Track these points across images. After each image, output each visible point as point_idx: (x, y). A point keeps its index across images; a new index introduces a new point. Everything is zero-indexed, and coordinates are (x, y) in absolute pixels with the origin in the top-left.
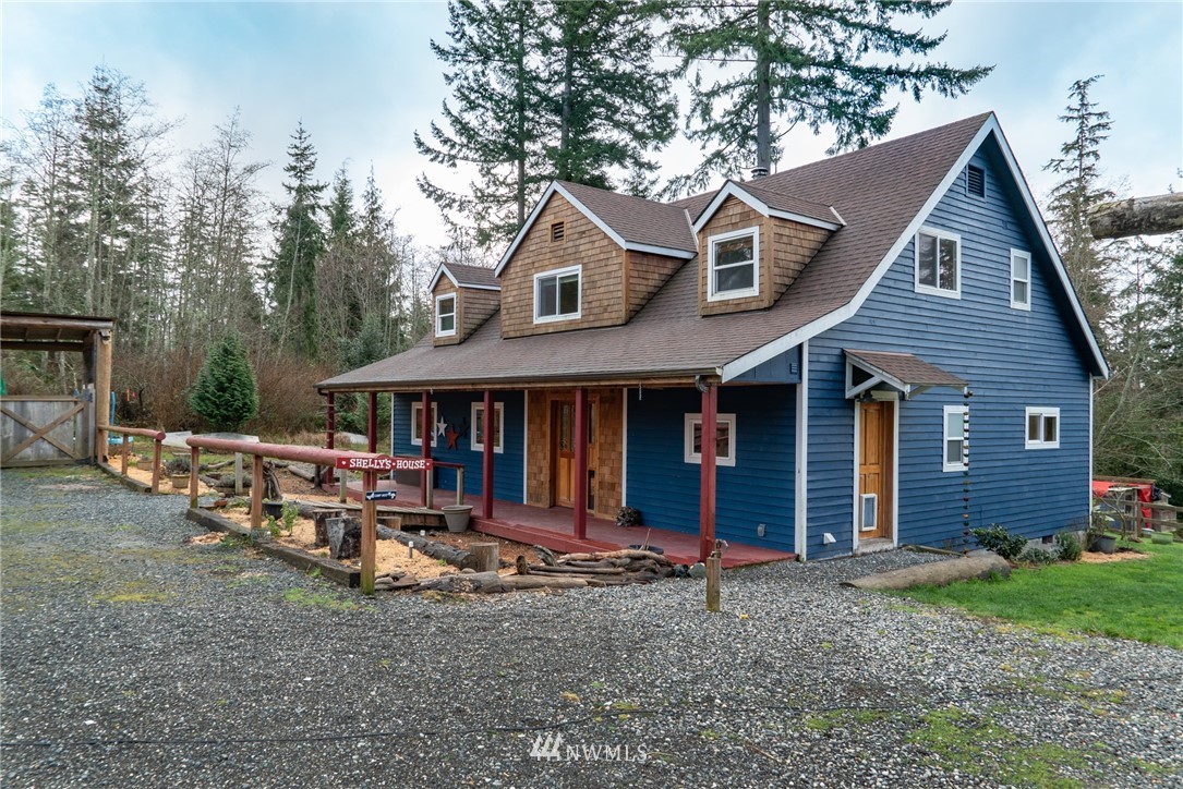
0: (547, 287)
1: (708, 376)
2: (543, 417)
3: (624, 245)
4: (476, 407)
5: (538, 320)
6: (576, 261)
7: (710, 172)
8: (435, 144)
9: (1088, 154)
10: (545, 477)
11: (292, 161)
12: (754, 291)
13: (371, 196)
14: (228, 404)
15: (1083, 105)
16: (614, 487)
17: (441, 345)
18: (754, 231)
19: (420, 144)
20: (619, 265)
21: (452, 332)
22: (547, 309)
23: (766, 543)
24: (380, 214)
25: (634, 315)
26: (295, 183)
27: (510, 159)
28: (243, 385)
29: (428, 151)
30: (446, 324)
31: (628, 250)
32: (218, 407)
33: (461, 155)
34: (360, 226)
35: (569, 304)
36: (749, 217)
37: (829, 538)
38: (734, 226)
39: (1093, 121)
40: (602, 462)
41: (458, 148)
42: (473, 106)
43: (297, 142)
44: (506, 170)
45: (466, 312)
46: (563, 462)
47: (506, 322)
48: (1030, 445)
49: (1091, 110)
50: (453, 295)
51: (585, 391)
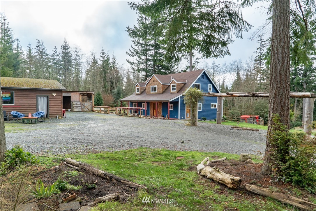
0: (152, 88)
1: (168, 101)
2: (152, 105)
3: (162, 84)
4: (143, 103)
5: (151, 92)
6: (156, 85)
7: (182, 59)
8: (130, 53)
9: (262, 50)
10: (152, 112)
11: (101, 55)
12: (175, 91)
13: (114, 58)
14: (99, 103)
15: (261, 40)
16: (161, 113)
17: (137, 95)
18: (176, 84)
19: (127, 53)
20: (161, 86)
21: (139, 93)
22: (153, 91)
23: (176, 118)
24: (116, 62)
25: (163, 92)
26: (102, 59)
27: (144, 55)
28: (101, 100)
29: (128, 54)
30: (138, 91)
31: (163, 85)
32: (97, 103)
33: (135, 55)
34: (111, 65)
35: (155, 90)
36: (175, 83)
37: (182, 117)
38: (174, 83)
39: (263, 43)
40: (159, 110)
41: (134, 54)
42: (137, 45)
43: (102, 51)
44: (143, 57)
45: (141, 90)
46: (155, 110)
47: (147, 92)
48: (211, 108)
49: (263, 41)
50: (139, 87)
51: (157, 102)
